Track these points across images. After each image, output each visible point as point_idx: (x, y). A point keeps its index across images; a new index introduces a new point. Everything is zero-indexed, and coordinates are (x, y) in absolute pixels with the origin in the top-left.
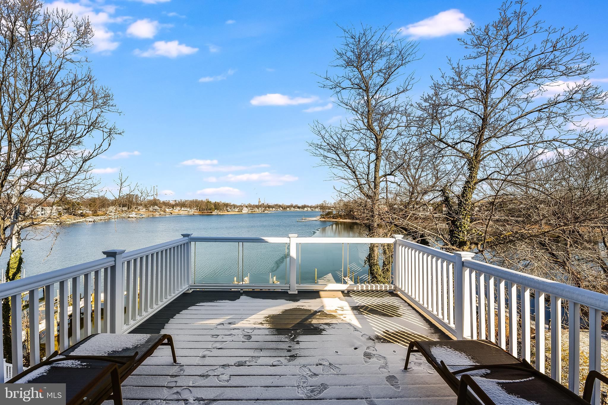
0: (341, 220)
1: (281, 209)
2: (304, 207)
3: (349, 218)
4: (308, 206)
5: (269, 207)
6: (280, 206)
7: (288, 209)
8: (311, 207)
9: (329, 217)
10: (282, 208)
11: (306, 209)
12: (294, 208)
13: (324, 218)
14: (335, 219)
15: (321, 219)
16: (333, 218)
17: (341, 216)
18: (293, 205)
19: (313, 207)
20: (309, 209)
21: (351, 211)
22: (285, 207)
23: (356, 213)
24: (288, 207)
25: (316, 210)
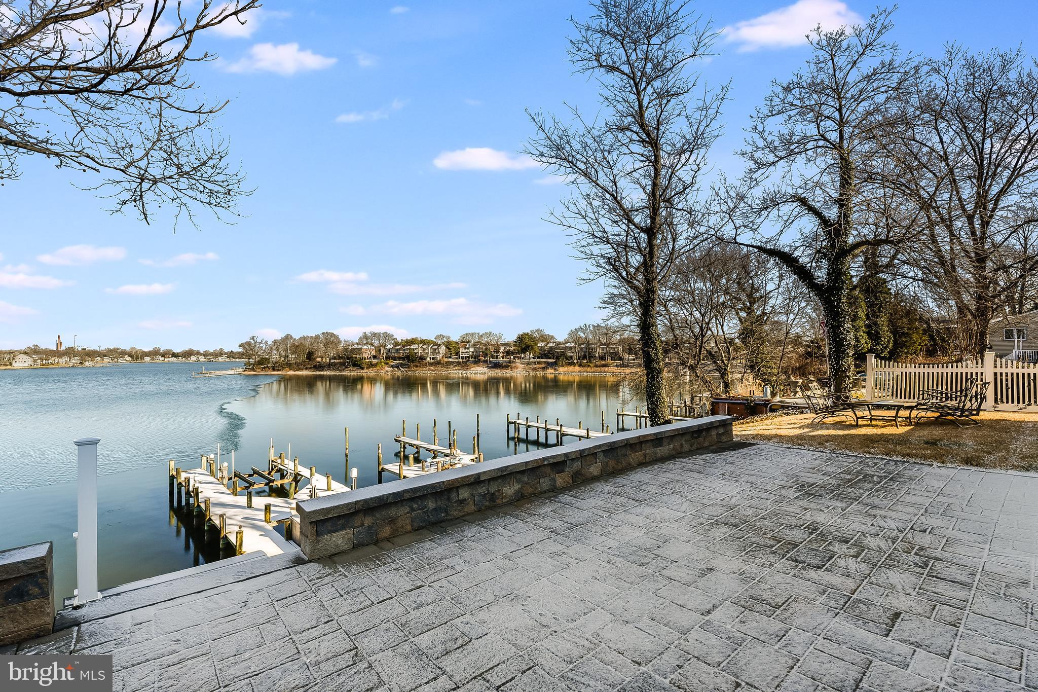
0: (291, 373)
1: (129, 359)
2: (188, 354)
3: (306, 369)
4: (198, 353)
5: (92, 354)
6: (123, 353)
7: (147, 359)
8: (206, 354)
9: (265, 368)
10: (130, 356)
11: (193, 358)
12: (163, 356)
13: (253, 369)
14: (278, 370)
15: (246, 373)
16: (274, 370)
17: (290, 366)
18: (159, 350)
19: (211, 354)
20: (202, 358)
21: (310, 356)
22: (137, 356)
23: (319, 359)
24: (148, 354)
25: (220, 359)
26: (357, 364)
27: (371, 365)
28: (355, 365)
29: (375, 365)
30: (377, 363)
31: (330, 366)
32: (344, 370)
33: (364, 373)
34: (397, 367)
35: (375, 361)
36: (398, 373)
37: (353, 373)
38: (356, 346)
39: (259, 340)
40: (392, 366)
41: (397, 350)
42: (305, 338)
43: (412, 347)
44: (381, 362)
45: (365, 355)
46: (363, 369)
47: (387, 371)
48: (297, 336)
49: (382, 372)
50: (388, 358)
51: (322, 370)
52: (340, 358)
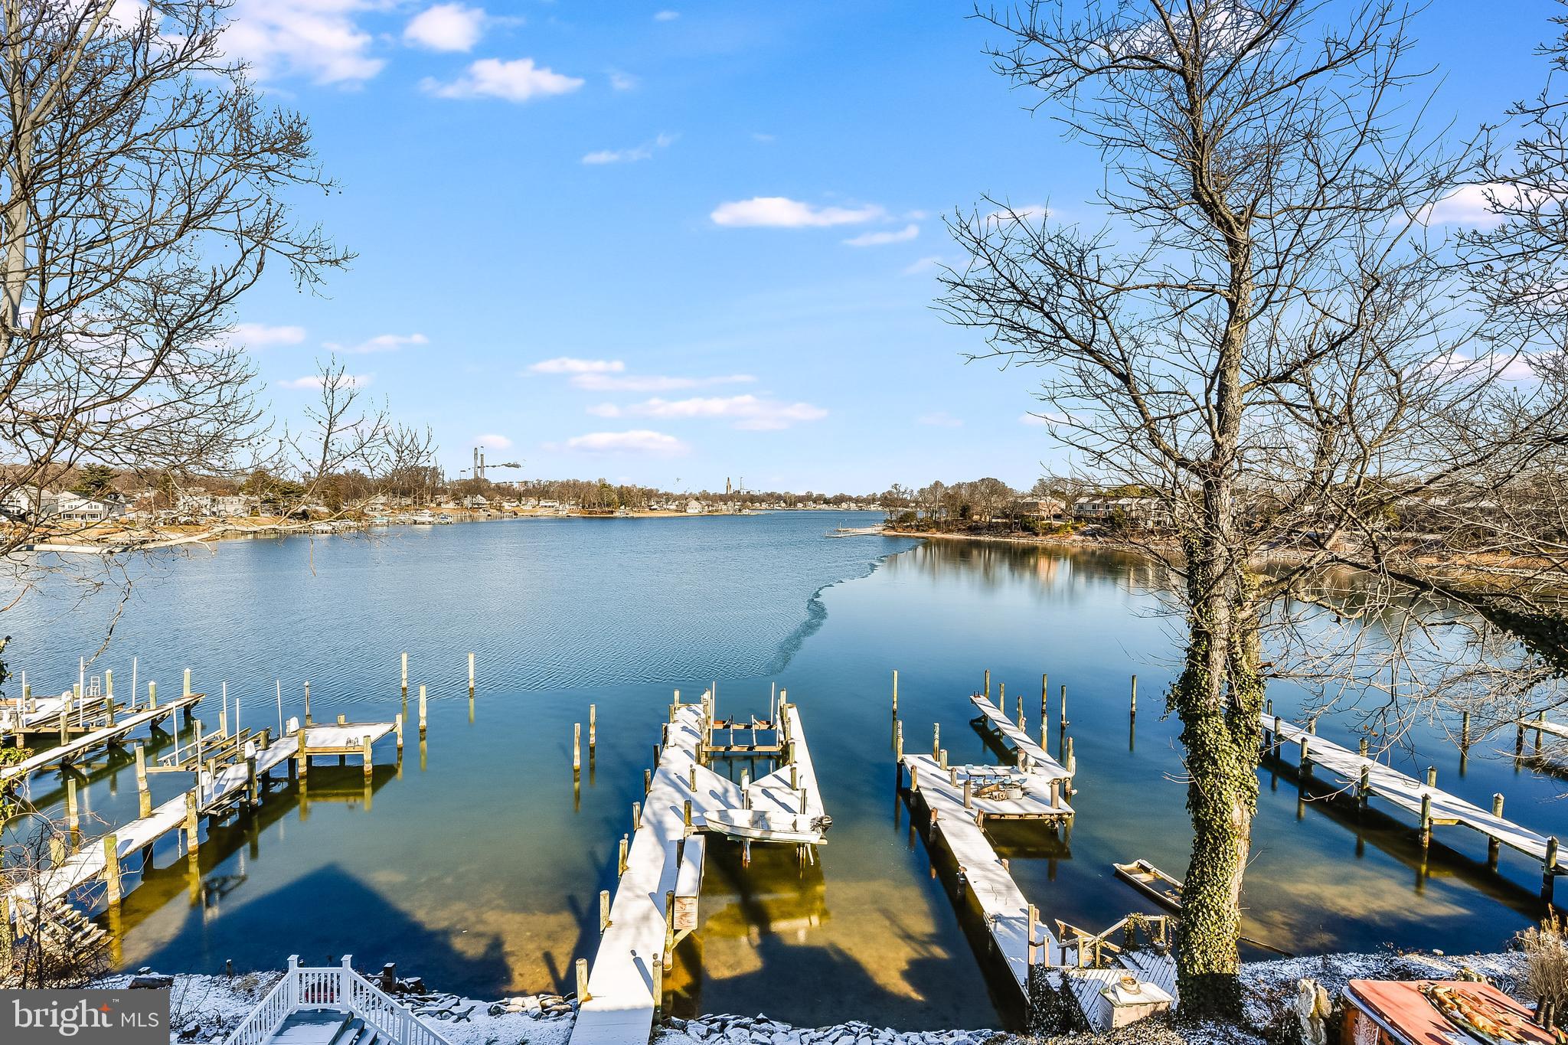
0: (939, 535)
1: (783, 505)
2: (840, 500)
3: (959, 530)
4: (850, 499)
5: (752, 499)
6: (779, 498)
7: (800, 505)
8: (857, 501)
9: (907, 527)
10: (785, 502)
11: (844, 506)
12: (815, 502)
13: (893, 528)
14: (923, 531)
15: (886, 533)
16: (918, 530)
17: (937, 525)
18: (812, 495)
19: (861, 501)
20: (853, 506)
21: (965, 511)
22: (791, 501)
23: (976, 517)
24: (801, 499)
25: (873, 507)
26: (1028, 528)
27: (1050, 530)
28: (1025, 528)
29: (1057, 530)
30: (1060, 527)
31: (991, 528)
32: (1008, 536)
33: (1039, 541)
34: (1093, 535)
35: (1057, 523)
36: (1093, 545)
37: (1022, 541)
38: (1029, 500)
39: (902, 490)
40: (1084, 534)
41: (1094, 507)
42: (959, 486)
43: (1120, 502)
44: (1066, 526)
45: (1044, 514)
46: (1037, 535)
47: (1074, 541)
48: (949, 483)
49: (1066, 543)
50: (1078, 519)
51: (979, 534)
52: (1007, 516)
